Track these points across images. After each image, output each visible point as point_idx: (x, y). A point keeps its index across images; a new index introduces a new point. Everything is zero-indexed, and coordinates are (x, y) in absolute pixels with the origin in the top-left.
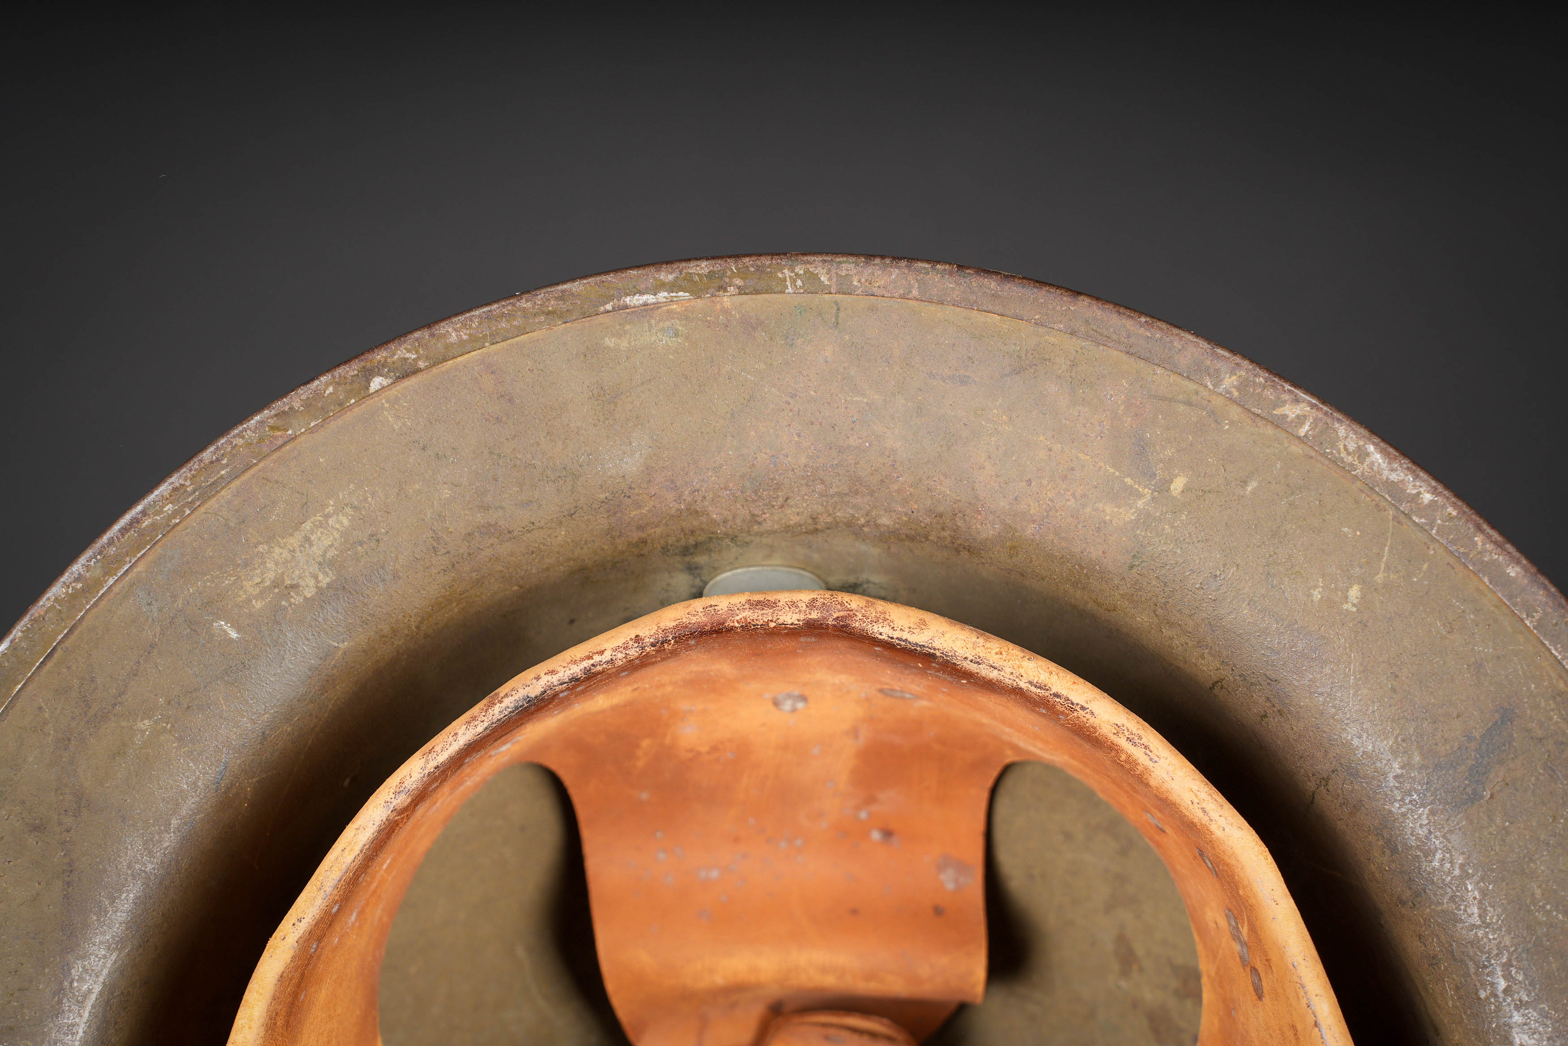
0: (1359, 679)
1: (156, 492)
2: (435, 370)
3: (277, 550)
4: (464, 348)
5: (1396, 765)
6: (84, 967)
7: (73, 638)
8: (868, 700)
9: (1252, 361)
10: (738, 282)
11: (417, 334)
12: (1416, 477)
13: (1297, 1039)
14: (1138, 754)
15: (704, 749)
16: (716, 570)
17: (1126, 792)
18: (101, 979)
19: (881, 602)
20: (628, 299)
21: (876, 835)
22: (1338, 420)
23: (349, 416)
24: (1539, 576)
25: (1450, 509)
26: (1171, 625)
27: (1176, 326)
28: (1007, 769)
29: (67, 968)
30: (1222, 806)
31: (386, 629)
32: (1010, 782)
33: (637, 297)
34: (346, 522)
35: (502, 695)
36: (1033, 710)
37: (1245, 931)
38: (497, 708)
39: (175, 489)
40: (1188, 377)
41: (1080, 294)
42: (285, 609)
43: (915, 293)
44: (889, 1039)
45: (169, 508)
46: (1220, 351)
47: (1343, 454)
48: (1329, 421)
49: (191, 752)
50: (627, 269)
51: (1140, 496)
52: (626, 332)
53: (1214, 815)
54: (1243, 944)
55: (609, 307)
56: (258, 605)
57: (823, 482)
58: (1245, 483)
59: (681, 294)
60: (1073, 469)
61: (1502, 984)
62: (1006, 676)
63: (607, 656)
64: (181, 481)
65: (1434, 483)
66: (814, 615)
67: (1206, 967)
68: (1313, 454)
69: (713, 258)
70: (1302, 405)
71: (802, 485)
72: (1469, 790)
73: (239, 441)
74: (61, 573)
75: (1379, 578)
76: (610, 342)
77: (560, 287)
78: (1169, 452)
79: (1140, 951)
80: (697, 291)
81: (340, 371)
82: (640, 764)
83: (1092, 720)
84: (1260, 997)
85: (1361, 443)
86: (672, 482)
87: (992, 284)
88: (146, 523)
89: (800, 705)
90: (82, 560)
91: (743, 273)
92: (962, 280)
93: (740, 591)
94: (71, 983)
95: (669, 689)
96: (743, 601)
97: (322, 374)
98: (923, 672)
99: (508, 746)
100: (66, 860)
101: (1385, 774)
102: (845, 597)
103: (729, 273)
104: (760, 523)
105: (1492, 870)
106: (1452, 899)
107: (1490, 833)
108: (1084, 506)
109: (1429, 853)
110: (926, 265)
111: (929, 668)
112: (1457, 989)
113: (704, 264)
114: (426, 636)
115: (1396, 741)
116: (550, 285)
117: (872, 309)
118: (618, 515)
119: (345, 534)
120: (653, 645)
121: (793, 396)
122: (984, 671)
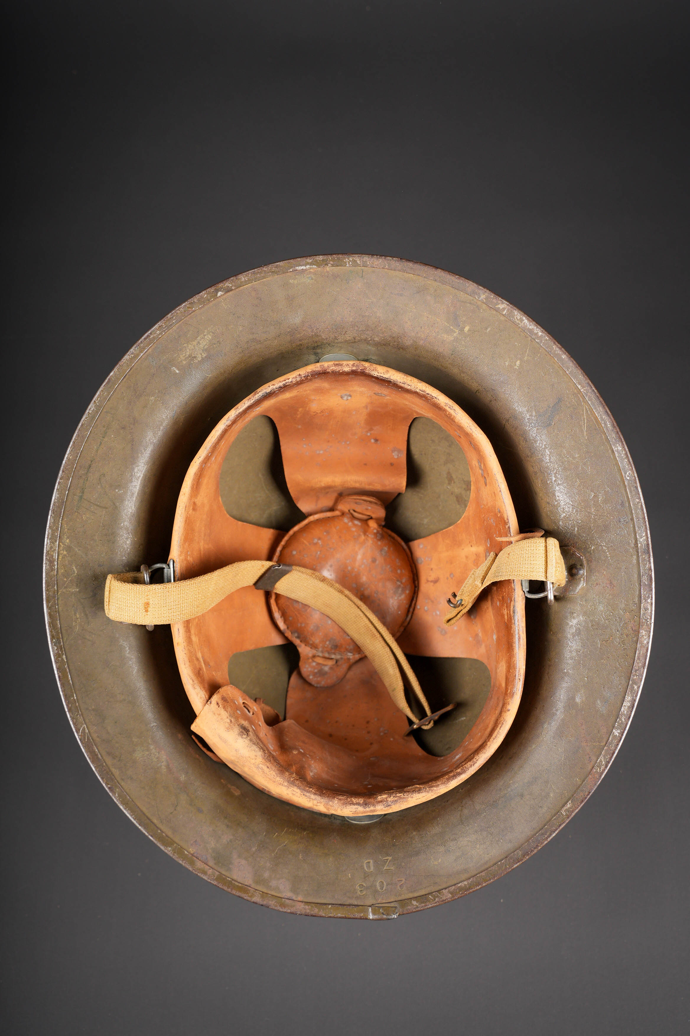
0: (518, 389)
1: (154, 327)
2: (237, 290)
3: (190, 346)
4: (246, 283)
5: (528, 415)
6: (138, 469)
7: (131, 371)
8: (370, 396)
9: (490, 291)
10: (331, 262)
11: (232, 278)
12: (537, 327)
13: (495, 496)
14: (452, 412)
15: (319, 412)
16: (323, 354)
17: (449, 425)
18: (143, 473)
19: (375, 365)
20: (297, 268)
21: (373, 441)
22: (515, 309)
23: (211, 304)
24: (571, 358)
25: (546, 337)
26: (464, 373)
27: (467, 279)
28: (415, 419)
29: (133, 469)
30: (476, 428)
31: (222, 371)
32: (415, 424)
33: (300, 267)
34: (210, 337)
35: (258, 391)
36: (421, 399)
37: (482, 466)
38: (257, 395)
39: (160, 326)
40: (470, 295)
41: (438, 268)
42: (192, 364)
43: (387, 267)
44: (376, 503)
45: (158, 332)
46: (480, 287)
47: (516, 320)
48: (512, 309)
49: (166, 407)
50: (297, 258)
51: (455, 332)
52: (296, 278)
53: (474, 430)
54: (482, 470)
55: (291, 270)
56: (184, 362)
57: (357, 327)
58: (487, 328)
59: (314, 266)
60: (435, 324)
61: (554, 479)
62: (412, 388)
63: (290, 380)
64: (162, 324)
65: (542, 329)
66: (354, 368)
67: (472, 479)
68: (507, 320)
69: (324, 255)
70: (505, 304)
71: (351, 327)
72: (548, 422)
73: (179, 312)
74: (127, 351)
75: (525, 358)
76: (291, 281)
77: (276, 264)
78: (464, 319)
79: (454, 477)
80: (319, 265)
81: (208, 290)
82: (299, 416)
83: (438, 402)
84: (486, 486)
85: (521, 317)
86: (310, 326)
87: (411, 264)
88: (152, 337)
89: (349, 398)
90: (133, 348)
91: (333, 260)
92: (402, 263)
93: (331, 361)
94: (135, 473)
95: (308, 392)
96: (332, 364)
97: (203, 291)
98: (387, 387)
99: (259, 408)
100: (132, 438)
101: (524, 418)
102: (364, 363)
103: (329, 260)
104: (337, 339)
105: (553, 446)
106: (542, 455)
107: (553, 435)
108: (438, 335)
109: (536, 442)
110: (391, 258)
111: (390, 385)
112: (542, 481)
113: (321, 257)
114: (234, 373)
115: (528, 408)
116: (273, 263)
117: (373, 272)
118: (293, 336)
119: (210, 341)
120: (304, 377)
121: (348, 299)
122: (406, 386)
